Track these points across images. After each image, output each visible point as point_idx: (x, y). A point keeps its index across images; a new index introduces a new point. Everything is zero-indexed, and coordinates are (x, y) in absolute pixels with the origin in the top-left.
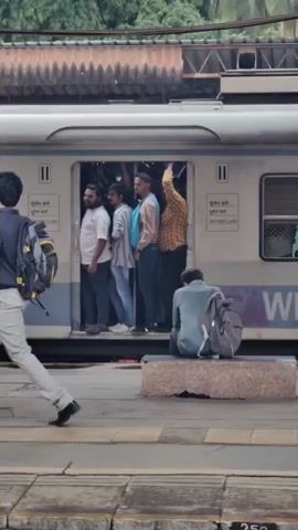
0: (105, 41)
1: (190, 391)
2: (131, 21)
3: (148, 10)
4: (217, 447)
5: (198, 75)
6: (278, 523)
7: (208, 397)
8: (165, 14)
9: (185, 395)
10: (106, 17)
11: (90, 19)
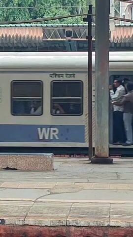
0: (27, 25)
1: (9, 167)
2: (42, 16)
3: (49, 12)
4: (3, 189)
5: (49, 39)
6: (5, 219)
7: (17, 169)
8: (56, 14)
9: (7, 168)
10: (32, 15)
11: (25, 15)
